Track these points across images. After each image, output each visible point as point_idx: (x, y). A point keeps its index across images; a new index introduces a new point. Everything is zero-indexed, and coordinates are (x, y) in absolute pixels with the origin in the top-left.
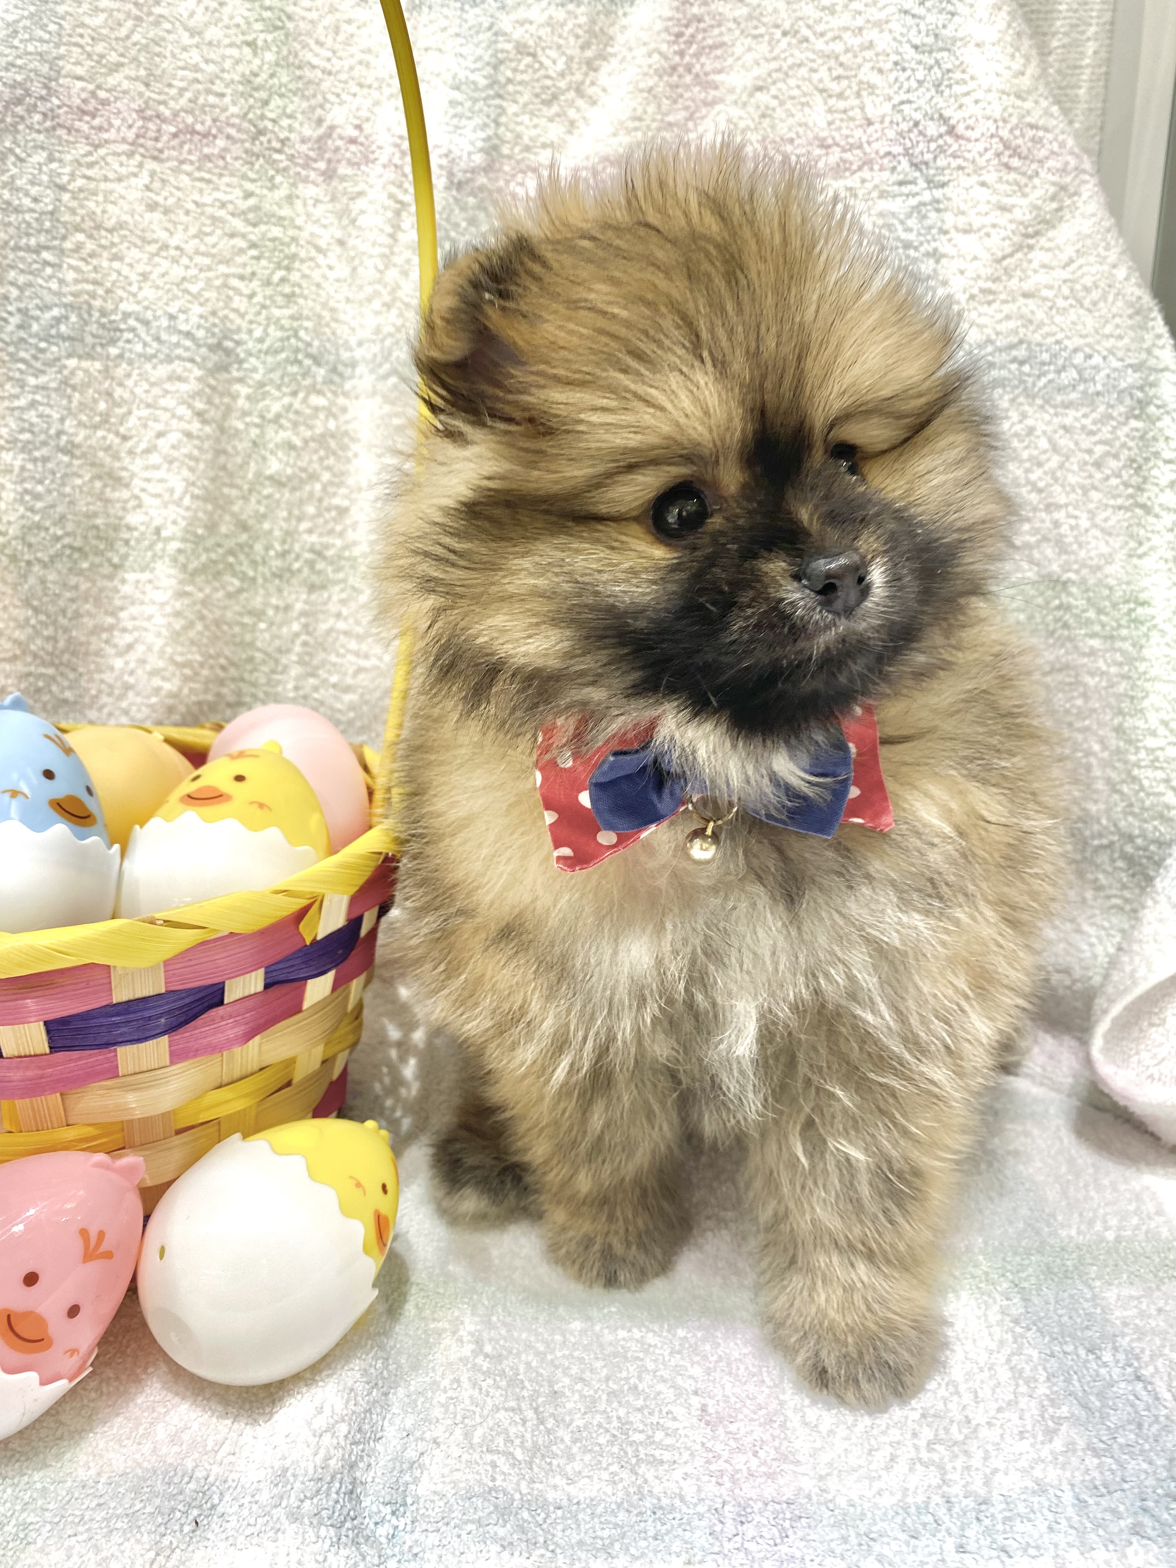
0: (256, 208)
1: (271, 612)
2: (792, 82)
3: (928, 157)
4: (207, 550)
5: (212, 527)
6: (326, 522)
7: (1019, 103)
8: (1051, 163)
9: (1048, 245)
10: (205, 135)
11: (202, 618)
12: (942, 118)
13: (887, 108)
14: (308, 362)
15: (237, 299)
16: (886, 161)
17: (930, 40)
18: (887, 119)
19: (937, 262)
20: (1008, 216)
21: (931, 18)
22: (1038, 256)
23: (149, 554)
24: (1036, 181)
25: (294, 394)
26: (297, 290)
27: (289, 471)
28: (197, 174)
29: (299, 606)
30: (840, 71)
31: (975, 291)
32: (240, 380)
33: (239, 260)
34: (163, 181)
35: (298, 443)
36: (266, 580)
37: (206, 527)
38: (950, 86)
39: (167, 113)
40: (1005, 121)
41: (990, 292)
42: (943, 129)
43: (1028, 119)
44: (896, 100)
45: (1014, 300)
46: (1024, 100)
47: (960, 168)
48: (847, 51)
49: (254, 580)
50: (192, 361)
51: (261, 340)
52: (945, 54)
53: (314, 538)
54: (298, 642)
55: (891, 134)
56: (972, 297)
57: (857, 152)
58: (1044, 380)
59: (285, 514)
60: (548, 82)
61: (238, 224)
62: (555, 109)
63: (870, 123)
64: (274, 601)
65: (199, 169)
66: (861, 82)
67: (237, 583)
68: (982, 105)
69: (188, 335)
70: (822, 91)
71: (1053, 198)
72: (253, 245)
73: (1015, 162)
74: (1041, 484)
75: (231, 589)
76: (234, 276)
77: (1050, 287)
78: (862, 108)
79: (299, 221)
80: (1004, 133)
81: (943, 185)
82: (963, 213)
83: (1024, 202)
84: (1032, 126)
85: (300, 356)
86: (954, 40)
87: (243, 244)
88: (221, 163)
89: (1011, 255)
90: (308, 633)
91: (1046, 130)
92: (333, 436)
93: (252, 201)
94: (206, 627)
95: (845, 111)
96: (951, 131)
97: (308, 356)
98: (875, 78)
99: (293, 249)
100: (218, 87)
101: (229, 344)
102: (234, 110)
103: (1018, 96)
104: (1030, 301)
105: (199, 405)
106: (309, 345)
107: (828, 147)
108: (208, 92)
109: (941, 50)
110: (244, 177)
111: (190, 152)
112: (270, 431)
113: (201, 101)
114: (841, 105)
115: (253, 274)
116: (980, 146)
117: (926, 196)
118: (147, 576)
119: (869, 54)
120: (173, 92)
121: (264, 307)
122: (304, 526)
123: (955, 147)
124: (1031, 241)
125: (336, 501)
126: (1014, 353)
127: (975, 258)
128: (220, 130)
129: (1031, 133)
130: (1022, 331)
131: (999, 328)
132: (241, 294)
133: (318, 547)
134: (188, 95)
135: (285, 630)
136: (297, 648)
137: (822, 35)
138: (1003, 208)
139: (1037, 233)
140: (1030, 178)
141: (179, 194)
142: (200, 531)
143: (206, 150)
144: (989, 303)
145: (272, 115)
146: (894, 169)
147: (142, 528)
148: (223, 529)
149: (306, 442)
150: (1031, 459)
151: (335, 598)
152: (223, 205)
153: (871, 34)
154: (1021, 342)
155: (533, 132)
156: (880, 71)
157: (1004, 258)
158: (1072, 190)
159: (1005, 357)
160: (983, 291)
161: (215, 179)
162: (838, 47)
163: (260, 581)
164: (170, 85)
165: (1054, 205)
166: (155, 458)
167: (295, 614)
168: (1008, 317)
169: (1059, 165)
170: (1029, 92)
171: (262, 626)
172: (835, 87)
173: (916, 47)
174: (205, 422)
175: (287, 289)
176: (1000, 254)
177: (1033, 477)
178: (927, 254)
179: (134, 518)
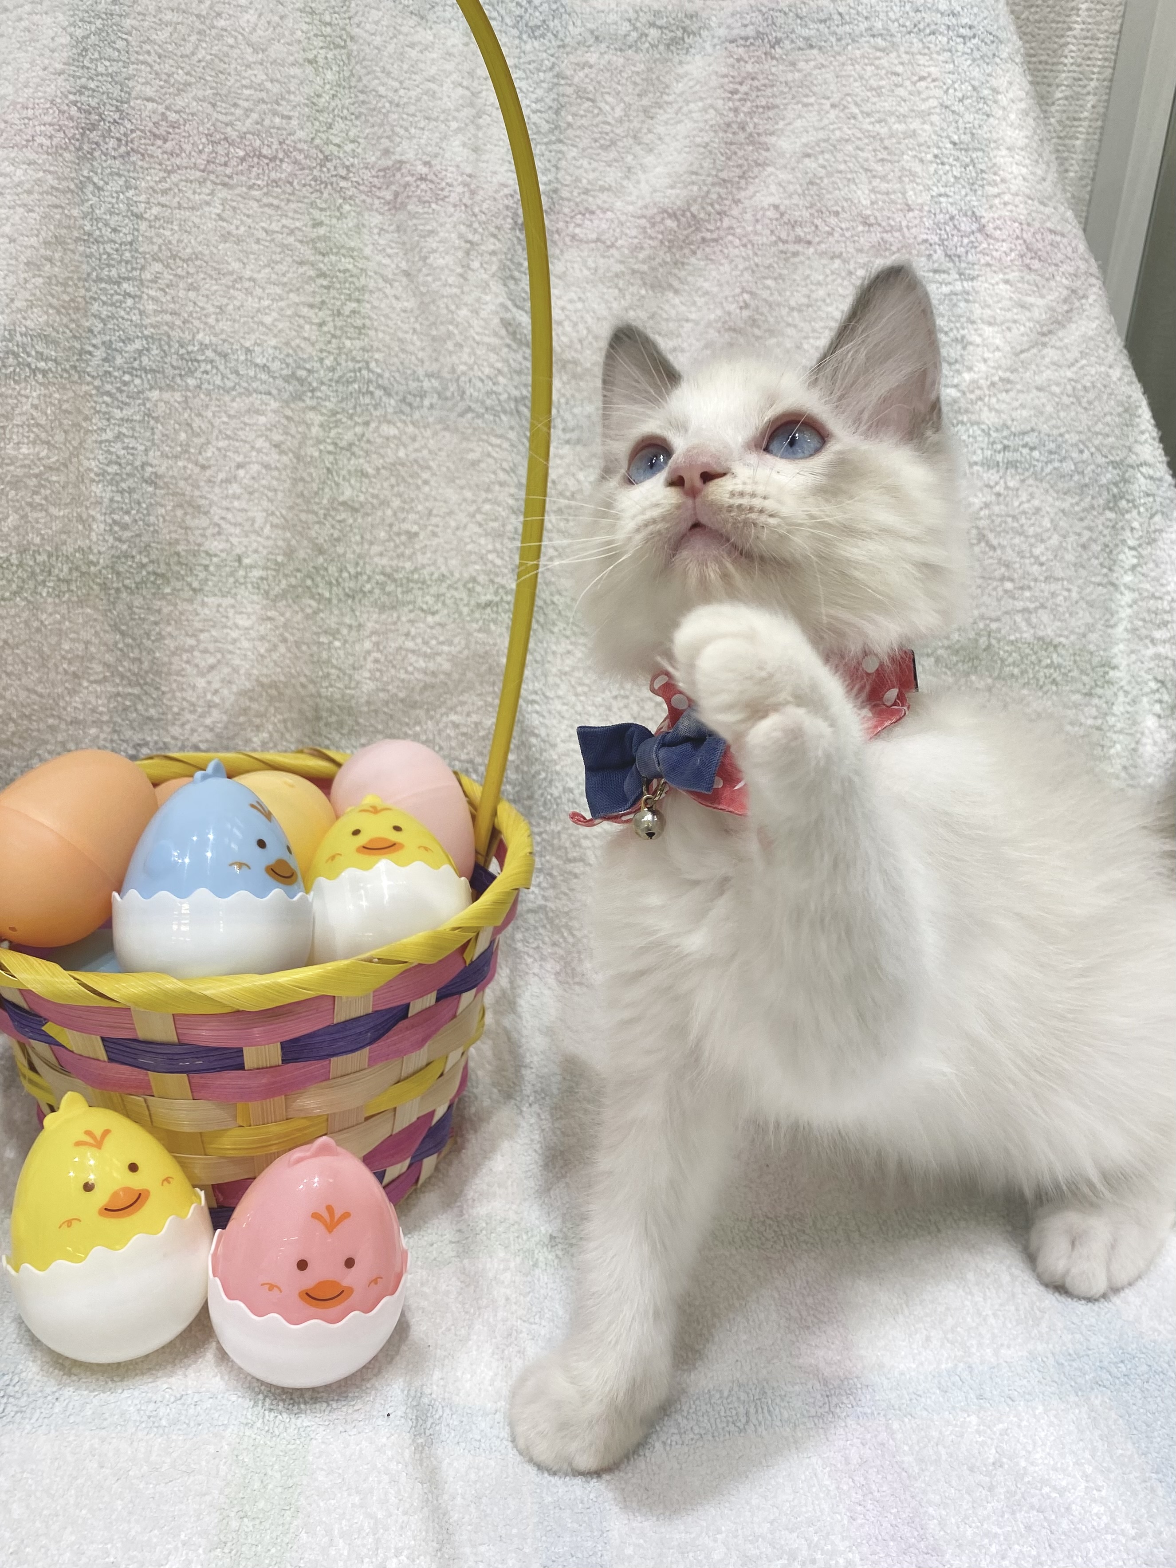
0: (325, 239)
1: (345, 631)
2: (840, 157)
3: (961, 250)
4: (286, 576)
5: (290, 553)
6: (396, 546)
7: (1042, 208)
8: (1064, 268)
9: (1059, 344)
10: (273, 159)
11: (285, 640)
12: (976, 218)
13: (926, 197)
14: (379, 393)
15: (307, 327)
16: (923, 247)
17: (966, 138)
18: (926, 208)
19: (964, 348)
20: (1028, 314)
21: (969, 117)
22: (1051, 354)
23: (231, 580)
24: (1053, 284)
25: (367, 424)
26: (368, 322)
27: (362, 498)
28: (265, 200)
29: (370, 625)
30: (884, 155)
31: (996, 379)
32: (313, 408)
33: (309, 288)
34: (234, 208)
35: (371, 471)
36: (340, 600)
37: (285, 554)
38: (982, 186)
39: (235, 134)
40: (1029, 225)
41: (1009, 381)
42: (975, 227)
43: (1049, 225)
44: (935, 191)
45: (1028, 391)
46: (1045, 205)
47: (988, 265)
48: (891, 136)
49: (329, 600)
50: (269, 394)
51: (333, 369)
52: (980, 154)
53: (384, 561)
54: (370, 659)
55: (928, 223)
56: (993, 384)
57: (897, 234)
58: (1049, 468)
59: (358, 538)
60: (608, 128)
61: (307, 252)
62: (613, 154)
63: (910, 210)
64: (347, 620)
65: (266, 194)
66: (903, 169)
67: (314, 604)
68: (1009, 207)
69: (264, 368)
70: (866, 170)
71: (1065, 301)
72: (323, 275)
73: (1036, 264)
74: (1043, 559)
75: (309, 611)
76: (304, 304)
77: (1058, 384)
78: (904, 194)
79: (367, 251)
80: (1027, 236)
81: (973, 279)
82: (989, 306)
83: (1040, 302)
84: (1051, 231)
85: (371, 388)
86: (989, 141)
87: (312, 273)
88: (289, 189)
89: (1028, 350)
90: (379, 650)
91: (1063, 235)
92: (403, 465)
93: (322, 231)
94: (289, 649)
95: (887, 193)
96: (982, 229)
97: (379, 387)
98: (918, 168)
99: (363, 280)
100: (284, 108)
101: (302, 373)
102: (301, 134)
103: (1042, 203)
104: (1042, 394)
105: (277, 437)
106: (380, 376)
107: (870, 225)
108: (275, 113)
109: (976, 149)
110: (312, 204)
111: (258, 177)
112: (343, 459)
113: (267, 123)
114: (884, 186)
115: (323, 302)
116: (1005, 247)
117: (958, 287)
118: (229, 601)
119: (911, 142)
120: (239, 112)
121: (334, 336)
122: (376, 549)
123: (985, 245)
124: (1046, 339)
125: (405, 526)
126: (1027, 439)
127: (998, 349)
128: (287, 153)
129: (1050, 237)
130: (1034, 420)
131: (1014, 414)
132: (311, 323)
133: (388, 570)
134: (255, 116)
135: (357, 647)
136: (370, 665)
137: (868, 115)
138: (1023, 306)
139: (1050, 332)
140: (1047, 280)
141: (250, 221)
142: (280, 559)
143: (273, 175)
144: (1007, 391)
145: (337, 141)
146: (930, 256)
147: (224, 555)
148: (302, 554)
149: (378, 469)
150: (1036, 536)
151: (404, 619)
152: (292, 232)
153: (915, 124)
154: (1033, 430)
155: (591, 176)
156: (922, 161)
157: (1022, 352)
158: (1081, 293)
159: (1018, 441)
160: (1001, 379)
161: (283, 204)
162: (884, 131)
163: (335, 601)
164: (235, 105)
165: (1066, 308)
166: (235, 488)
167: (367, 633)
168: (1023, 406)
169: (1071, 270)
170: (1050, 198)
171: (337, 644)
172: (879, 168)
173: (955, 144)
174: (282, 452)
175: (359, 323)
176: (1019, 348)
177: (1037, 551)
178: (956, 340)
179: (215, 545)
